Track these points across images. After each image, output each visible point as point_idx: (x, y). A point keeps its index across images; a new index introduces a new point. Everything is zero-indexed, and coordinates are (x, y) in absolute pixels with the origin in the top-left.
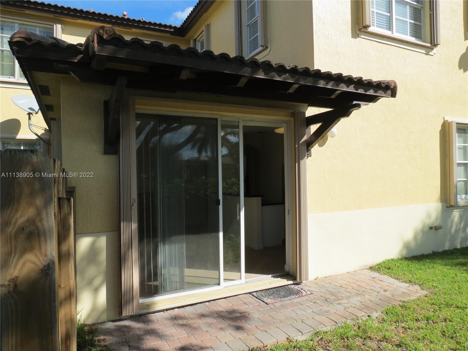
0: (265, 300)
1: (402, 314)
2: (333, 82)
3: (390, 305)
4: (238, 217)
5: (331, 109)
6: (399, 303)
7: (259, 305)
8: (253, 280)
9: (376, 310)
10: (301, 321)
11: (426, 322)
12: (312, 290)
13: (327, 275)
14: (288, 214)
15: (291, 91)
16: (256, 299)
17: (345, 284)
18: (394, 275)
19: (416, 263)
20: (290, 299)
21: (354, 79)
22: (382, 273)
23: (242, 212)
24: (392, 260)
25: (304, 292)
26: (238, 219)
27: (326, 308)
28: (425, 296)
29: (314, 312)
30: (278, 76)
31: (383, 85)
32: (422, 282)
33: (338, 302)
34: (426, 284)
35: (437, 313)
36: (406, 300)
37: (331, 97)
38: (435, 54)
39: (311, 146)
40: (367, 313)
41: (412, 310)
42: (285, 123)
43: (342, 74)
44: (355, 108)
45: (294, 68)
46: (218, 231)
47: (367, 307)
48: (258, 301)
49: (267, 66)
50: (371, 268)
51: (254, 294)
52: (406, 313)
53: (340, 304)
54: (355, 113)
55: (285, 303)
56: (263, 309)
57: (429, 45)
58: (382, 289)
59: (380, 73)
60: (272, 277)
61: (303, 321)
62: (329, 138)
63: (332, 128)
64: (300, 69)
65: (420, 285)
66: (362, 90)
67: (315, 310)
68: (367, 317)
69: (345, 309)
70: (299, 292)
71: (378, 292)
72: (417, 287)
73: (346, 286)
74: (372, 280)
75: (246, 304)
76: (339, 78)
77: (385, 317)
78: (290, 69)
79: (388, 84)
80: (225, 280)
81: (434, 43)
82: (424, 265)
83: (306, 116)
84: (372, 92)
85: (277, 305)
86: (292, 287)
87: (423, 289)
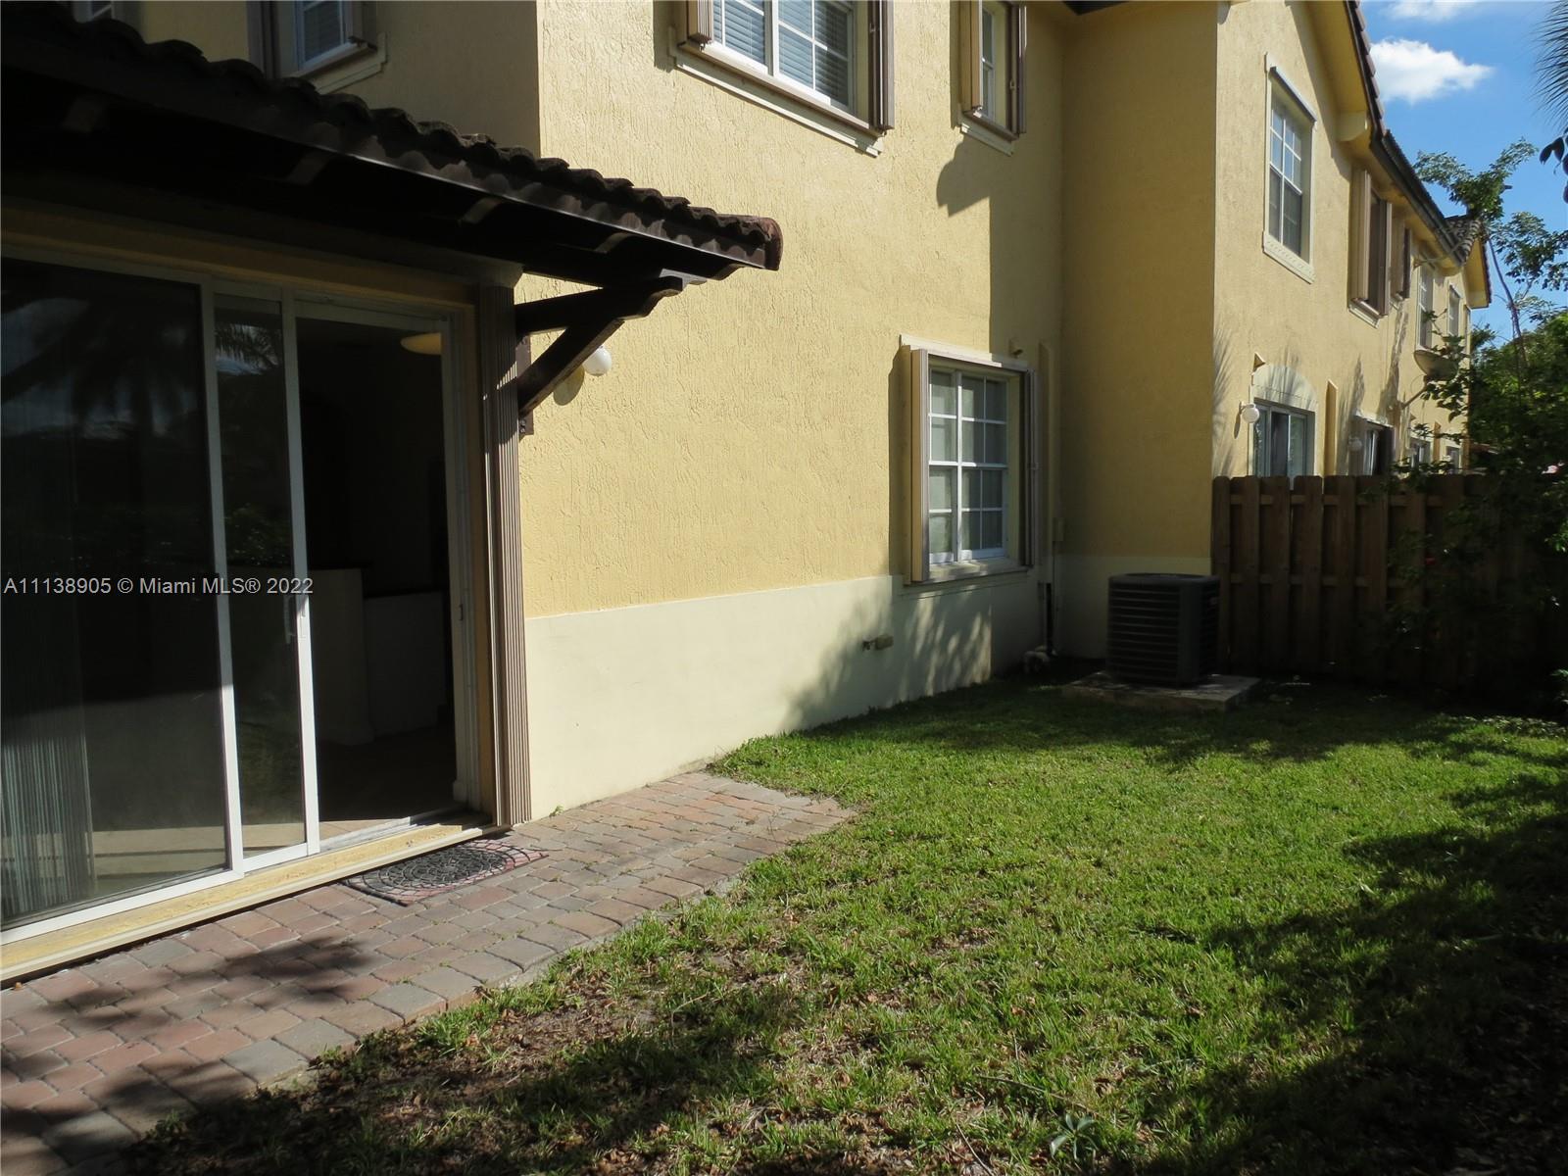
0: (396, 893)
1: (794, 875)
2: (604, 204)
3: (762, 857)
4: (288, 634)
5: (595, 288)
6: (784, 847)
7: (375, 912)
8: (350, 839)
9: (726, 875)
10: (516, 936)
11: (850, 884)
12: (544, 847)
13: (588, 799)
14: (462, 619)
15: (471, 217)
16: (365, 895)
17: (642, 819)
18: (773, 779)
19: (830, 742)
20: (475, 883)
21: (665, 203)
22: (742, 777)
23: (304, 616)
24: (768, 739)
25: (519, 855)
26: (288, 641)
27: (587, 890)
28: (850, 823)
29: (552, 907)
30: (431, 163)
31: (745, 231)
32: (842, 788)
33: (624, 869)
34: (851, 792)
35: (875, 858)
36: (802, 839)
37: (596, 250)
38: (879, 153)
39: (533, 400)
40: (702, 886)
41: (819, 860)
42: (444, 319)
43: (629, 184)
44: (667, 291)
45: (483, 144)
46: (215, 687)
47: (704, 871)
48: (373, 902)
49: (394, 127)
50: (712, 768)
51: (355, 881)
52: (802, 870)
53: (628, 872)
54: (666, 306)
55: (461, 895)
56: (390, 922)
57: (866, 126)
58: (741, 820)
59: (735, 189)
60: (412, 823)
61: (522, 935)
62: (588, 377)
63: (598, 345)
64: (503, 150)
65: (836, 796)
66: (686, 237)
67: (555, 901)
68: (705, 897)
69: (644, 885)
70: (504, 856)
71: (731, 829)
72: (831, 803)
73: (643, 825)
74: (715, 798)
75: (331, 916)
76: (622, 196)
77: (751, 890)
78: (472, 147)
79: (759, 229)
80: (247, 852)
81: (878, 125)
82: (848, 745)
83: (515, 303)
84: (715, 247)
85: (435, 902)
86: (478, 845)
87: (843, 806)
